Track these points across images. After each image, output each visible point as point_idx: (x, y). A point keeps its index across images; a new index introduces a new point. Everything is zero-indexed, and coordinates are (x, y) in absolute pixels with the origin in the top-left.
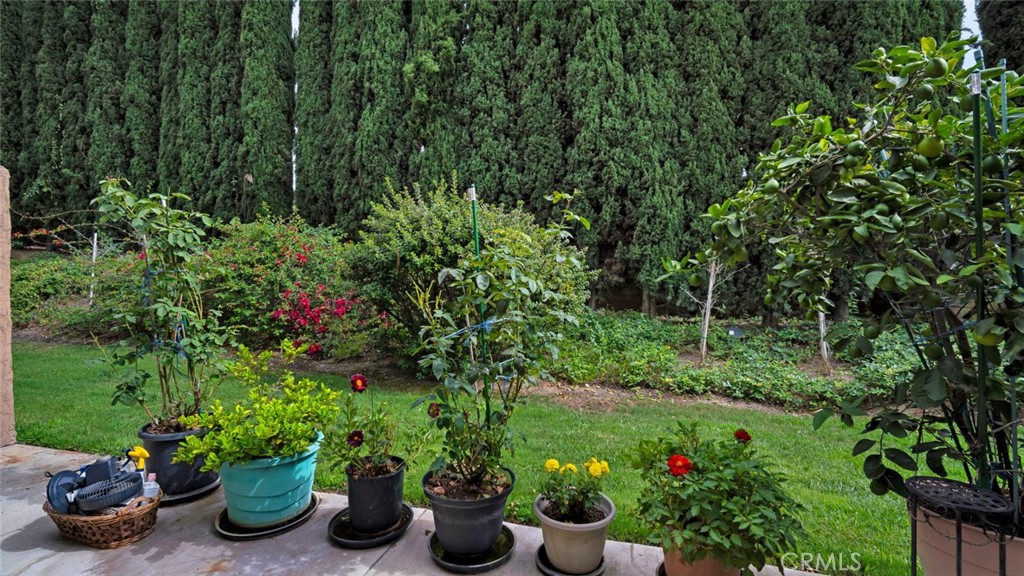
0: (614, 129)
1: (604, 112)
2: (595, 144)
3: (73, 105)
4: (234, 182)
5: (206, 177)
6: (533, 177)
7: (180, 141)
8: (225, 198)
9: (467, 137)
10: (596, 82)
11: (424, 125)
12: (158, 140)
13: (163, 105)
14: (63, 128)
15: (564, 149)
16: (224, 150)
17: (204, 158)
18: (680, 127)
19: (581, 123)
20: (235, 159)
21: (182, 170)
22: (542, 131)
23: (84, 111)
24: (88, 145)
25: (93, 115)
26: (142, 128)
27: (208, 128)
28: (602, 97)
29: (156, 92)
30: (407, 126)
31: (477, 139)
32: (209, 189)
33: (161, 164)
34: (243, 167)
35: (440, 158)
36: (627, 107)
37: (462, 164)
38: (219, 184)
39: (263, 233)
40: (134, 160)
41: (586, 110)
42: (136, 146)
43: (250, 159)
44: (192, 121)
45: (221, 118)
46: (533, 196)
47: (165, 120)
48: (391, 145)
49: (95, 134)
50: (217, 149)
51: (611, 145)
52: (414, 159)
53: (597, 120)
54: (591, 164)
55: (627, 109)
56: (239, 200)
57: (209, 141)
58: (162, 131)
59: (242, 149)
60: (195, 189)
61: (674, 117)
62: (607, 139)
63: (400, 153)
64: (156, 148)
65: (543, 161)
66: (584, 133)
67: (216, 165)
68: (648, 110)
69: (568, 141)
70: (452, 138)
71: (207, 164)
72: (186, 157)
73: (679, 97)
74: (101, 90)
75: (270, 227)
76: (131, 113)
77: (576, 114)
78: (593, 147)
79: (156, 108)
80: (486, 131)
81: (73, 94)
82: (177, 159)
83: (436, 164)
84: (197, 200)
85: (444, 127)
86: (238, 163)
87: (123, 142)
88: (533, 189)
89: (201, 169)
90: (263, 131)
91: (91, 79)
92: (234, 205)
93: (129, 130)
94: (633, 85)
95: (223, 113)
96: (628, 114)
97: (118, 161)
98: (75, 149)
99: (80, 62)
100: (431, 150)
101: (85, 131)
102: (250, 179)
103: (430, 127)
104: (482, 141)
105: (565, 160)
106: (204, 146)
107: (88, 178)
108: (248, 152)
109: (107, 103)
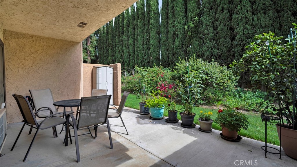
0: (249, 33)
1: (245, 29)
2: (242, 39)
3: (121, 47)
4: (149, 59)
5: (143, 58)
6: (222, 51)
7: (139, 51)
8: (147, 63)
9: (202, 42)
10: (241, 20)
11: (190, 40)
12: (135, 51)
13: (135, 44)
14: (120, 51)
15: (232, 41)
16: (147, 52)
17: (143, 54)
18: (275, 29)
19: (237, 33)
20: (149, 54)
21: (139, 57)
22: (224, 37)
23: (123, 47)
24: (123, 54)
25: (124, 48)
26: (132, 49)
27: (144, 48)
28: (244, 24)
29: (134, 42)
30: (186, 41)
31: (205, 42)
32: (144, 61)
33: (135, 56)
34: (150, 55)
35: (195, 48)
36: (253, 26)
37: (201, 49)
38: (146, 60)
39: (154, 70)
40: (131, 56)
41: (238, 29)
42: (131, 53)
43: (152, 54)
44: (141, 47)
45: (146, 45)
46: (222, 56)
47: (136, 47)
48: (182, 47)
49: (125, 52)
50: (145, 52)
51: (248, 38)
52: (188, 49)
53: (242, 32)
54: (241, 45)
55: (253, 27)
56: (150, 63)
57: (144, 51)
58: (135, 50)
59: (150, 52)
60: (141, 61)
61: (272, 26)
62: (246, 37)
63: (185, 48)
64: (134, 53)
65: (225, 46)
66: (238, 36)
67: (145, 55)
68: (261, 26)
69: (233, 39)
70: (198, 43)
71: (143, 56)
72: (140, 54)
73: (274, 19)
74: (125, 43)
75: (156, 69)
76: (130, 47)
77: (235, 31)
78: (241, 40)
79: (134, 45)
80: (207, 39)
81: (121, 44)
82: (138, 55)
83: (194, 50)
84: (142, 63)
85: (196, 40)
86: (149, 55)
87: (129, 53)
88: (222, 54)
89: (142, 57)
90: (154, 47)
91: (124, 41)
92: (149, 64)
93: (130, 50)
94: (256, 19)
95: (146, 44)
96: (254, 28)
97: (128, 57)
98: (122, 55)
99: (122, 38)
100: (192, 46)
101: (123, 51)
102: (152, 58)
103: (192, 40)
104: (206, 42)
105: (232, 45)
106: (143, 52)
107: (123, 61)
108: (151, 52)
109: (126, 45)
